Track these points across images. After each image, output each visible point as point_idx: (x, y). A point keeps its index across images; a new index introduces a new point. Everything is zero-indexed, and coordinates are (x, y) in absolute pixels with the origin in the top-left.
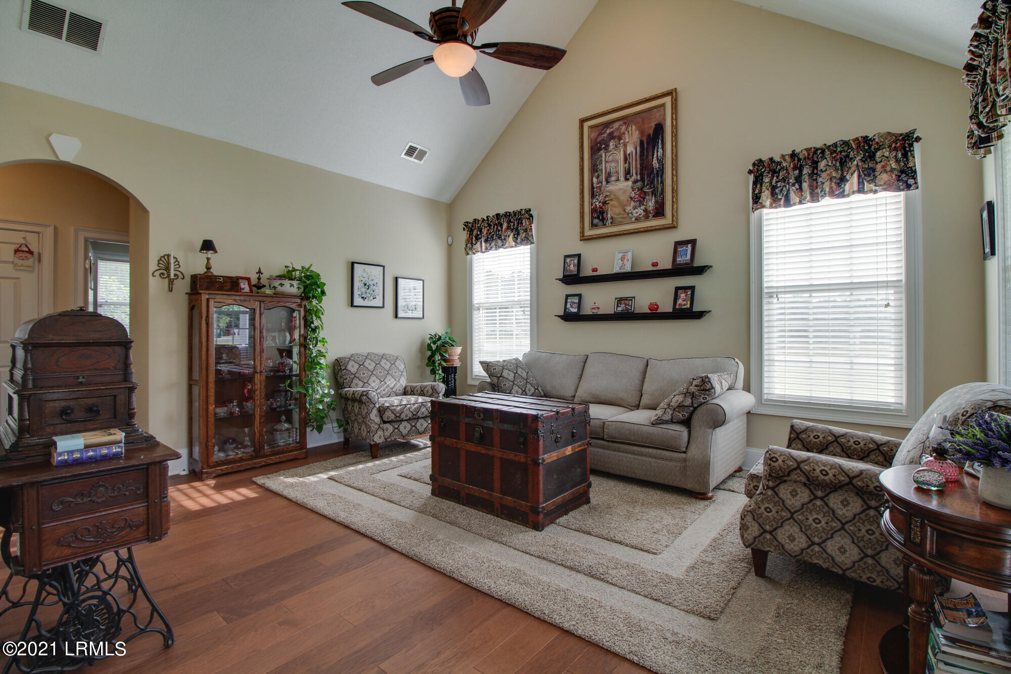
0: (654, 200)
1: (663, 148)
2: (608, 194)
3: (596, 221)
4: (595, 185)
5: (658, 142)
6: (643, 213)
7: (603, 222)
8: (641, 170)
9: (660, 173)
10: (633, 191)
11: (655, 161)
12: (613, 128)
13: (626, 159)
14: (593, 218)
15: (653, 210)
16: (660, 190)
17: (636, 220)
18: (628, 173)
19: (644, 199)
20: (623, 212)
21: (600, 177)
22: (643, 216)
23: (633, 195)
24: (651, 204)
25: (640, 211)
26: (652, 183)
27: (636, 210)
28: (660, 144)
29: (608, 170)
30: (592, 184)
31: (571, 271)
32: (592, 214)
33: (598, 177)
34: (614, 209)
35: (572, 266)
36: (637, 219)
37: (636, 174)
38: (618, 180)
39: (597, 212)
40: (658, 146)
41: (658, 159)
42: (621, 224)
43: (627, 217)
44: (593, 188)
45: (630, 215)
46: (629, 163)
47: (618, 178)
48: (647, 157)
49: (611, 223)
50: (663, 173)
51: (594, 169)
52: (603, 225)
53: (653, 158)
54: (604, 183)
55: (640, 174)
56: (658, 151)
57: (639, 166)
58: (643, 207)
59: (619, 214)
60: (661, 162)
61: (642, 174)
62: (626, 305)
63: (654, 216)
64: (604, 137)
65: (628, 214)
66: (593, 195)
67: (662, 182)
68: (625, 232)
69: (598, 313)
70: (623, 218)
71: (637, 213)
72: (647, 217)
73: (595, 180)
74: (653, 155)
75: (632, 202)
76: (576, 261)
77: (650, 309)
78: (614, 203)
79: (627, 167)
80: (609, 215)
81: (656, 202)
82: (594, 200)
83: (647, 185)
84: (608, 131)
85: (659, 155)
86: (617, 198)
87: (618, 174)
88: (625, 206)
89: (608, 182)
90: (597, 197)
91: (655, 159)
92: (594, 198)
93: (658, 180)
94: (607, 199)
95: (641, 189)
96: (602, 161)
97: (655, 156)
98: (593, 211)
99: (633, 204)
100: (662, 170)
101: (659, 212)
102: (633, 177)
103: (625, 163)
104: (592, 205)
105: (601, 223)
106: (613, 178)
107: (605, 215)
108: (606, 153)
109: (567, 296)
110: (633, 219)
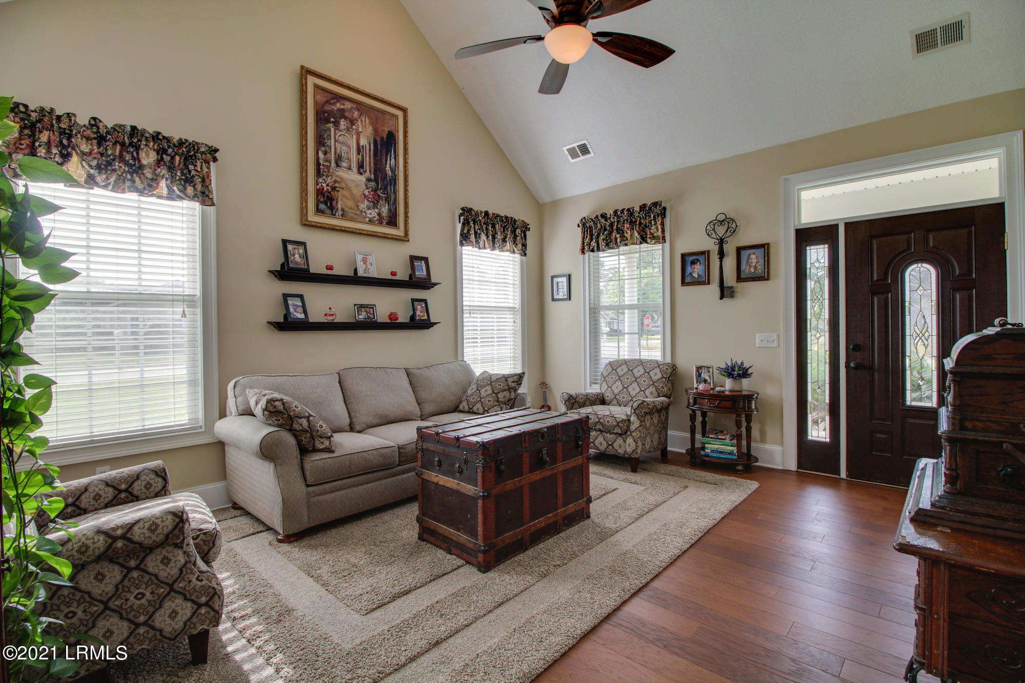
0: (387, 207)
1: (395, 158)
2: (339, 180)
3: (322, 206)
4: (321, 161)
5: (391, 151)
6: (377, 217)
7: (332, 211)
8: (375, 170)
9: (393, 182)
10: (367, 189)
11: (388, 168)
12: (344, 105)
13: (359, 151)
14: (318, 203)
15: (386, 217)
16: (392, 199)
17: (369, 221)
18: (361, 166)
19: (378, 202)
20: (355, 207)
21: (328, 155)
22: (377, 220)
23: (366, 192)
24: (385, 210)
25: (373, 213)
26: (386, 188)
27: (370, 211)
28: (392, 153)
29: (338, 151)
30: (318, 159)
31: (297, 263)
32: (317, 196)
33: (325, 153)
34: (345, 200)
35: (297, 256)
36: (371, 221)
37: (370, 172)
38: (350, 168)
39: (324, 196)
40: (391, 155)
41: (391, 167)
42: (352, 220)
43: (359, 216)
44: (318, 164)
45: (364, 214)
46: (363, 156)
47: (350, 166)
48: (381, 159)
49: (342, 215)
50: (395, 184)
51: (321, 141)
52: (332, 214)
53: (386, 164)
54: (333, 164)
55: (374, 173)
56: (391, 160)
57: (372, 164)
58: (377, 210)
59: (351, 209)
60: (393, 170)
61: (375, 174)
62: (367, 313)
63: (387, 224)
64: (333, 109)
65: (362, 212)
66: (318, 173)
67: (395, 192)
68: (357, 231)
69: (335, 321)
70: (355, 214)
71: (371, 214)
72: (380, 222)
73: (321, 155)
74: (386, 161)
75: (366, 201)
76: (301, 251)
77: (390, 318)
78: (345, 193)
79: (360, 159)
80: (339, 206)
81: (389, 210)
82: (320, 180)
83: (381, 189)
84: (338, 105)
85: (392, 164)
86: (349, 189)
87: (350, 161)
88: (358, 201)
89: (338, 166)
90: (324, 177)
91: (388, 166)
92: (320, 177)
93: (391, 189)
94: (337, 185)
95: (375, 190)
96: (330, 135)
97: (388, 163)
98: (320, 192)
99: (366, 202)
100: (394, 181)
101: (392, 221)
102: (366, 174)
103: (359, 154)
104: (317, 185)
105: (328, 211)
106: (344, 164)
107: (334, 203)
108: (335, 130)
109: (286, 296)
110: (367, 220)
